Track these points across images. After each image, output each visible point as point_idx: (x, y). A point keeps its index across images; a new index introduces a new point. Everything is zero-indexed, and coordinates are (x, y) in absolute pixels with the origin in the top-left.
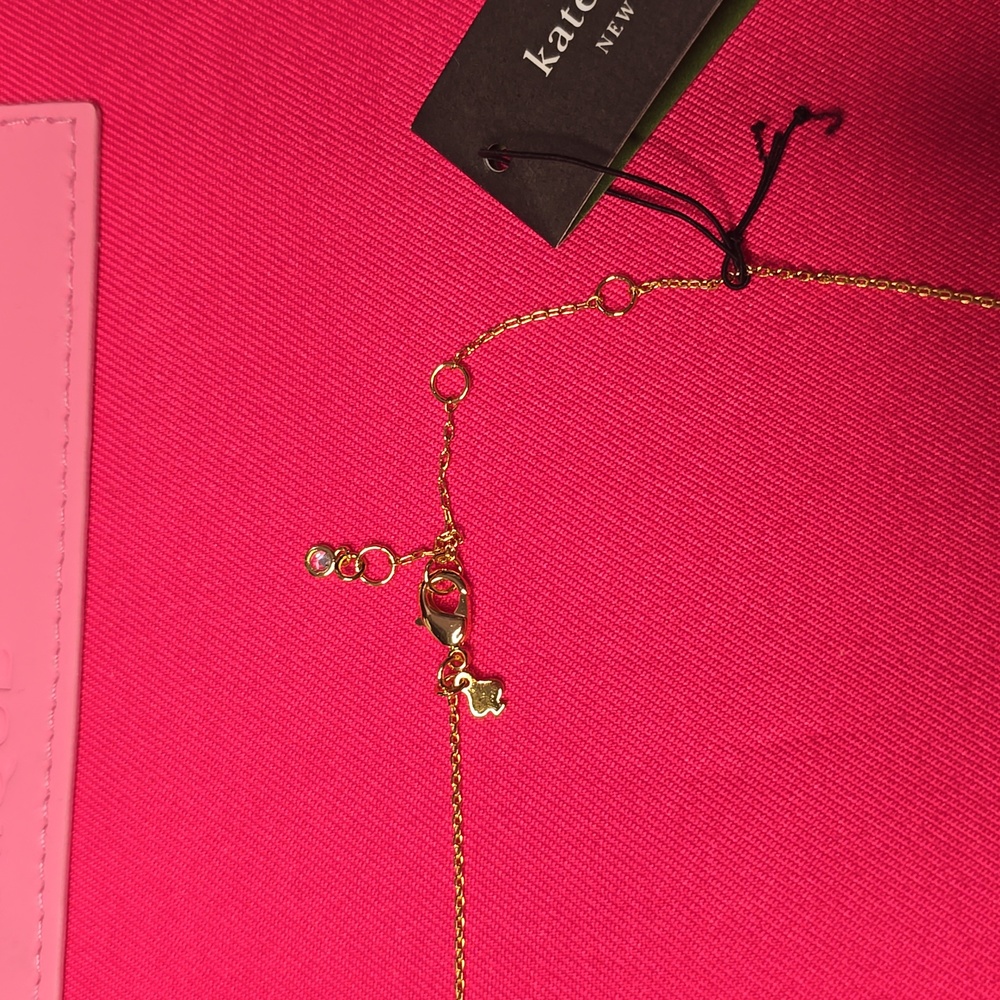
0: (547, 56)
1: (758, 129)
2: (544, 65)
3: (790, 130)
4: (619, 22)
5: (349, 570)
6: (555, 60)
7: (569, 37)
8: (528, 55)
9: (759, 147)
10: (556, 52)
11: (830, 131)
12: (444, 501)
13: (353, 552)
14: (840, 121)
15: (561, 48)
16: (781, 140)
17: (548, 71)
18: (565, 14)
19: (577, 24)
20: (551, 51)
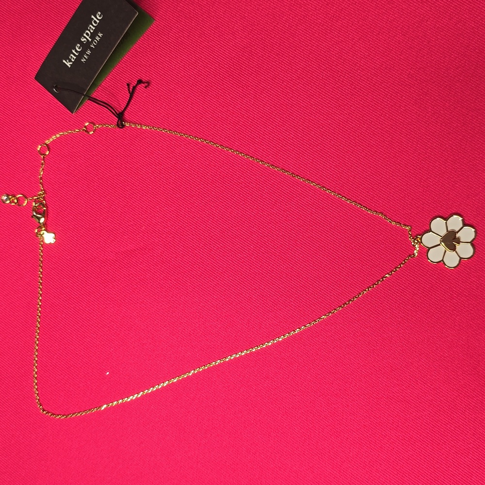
0: (69, 62)
1: (128, 85)
2: (69, 64)
3: (137, 85)
4: (87, 55)
5: (13, 202)
6: (71, 63)
7: (75, 58)
8: (64, 61)
9: (129, 90)
10: (71, 61)
11: (146, 87)
12: (41, 183)
13: (15, 197)
14: (149, 85)
15: (73, 60)
16: (134, 88)
17: (69, 66)
18: (74, 51)
19: (77, 54)
20: (70, 61)
